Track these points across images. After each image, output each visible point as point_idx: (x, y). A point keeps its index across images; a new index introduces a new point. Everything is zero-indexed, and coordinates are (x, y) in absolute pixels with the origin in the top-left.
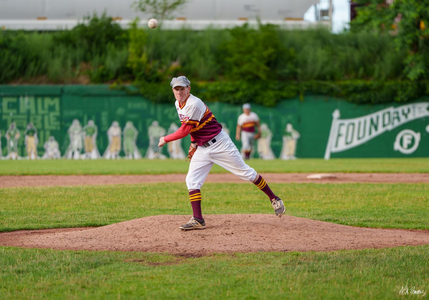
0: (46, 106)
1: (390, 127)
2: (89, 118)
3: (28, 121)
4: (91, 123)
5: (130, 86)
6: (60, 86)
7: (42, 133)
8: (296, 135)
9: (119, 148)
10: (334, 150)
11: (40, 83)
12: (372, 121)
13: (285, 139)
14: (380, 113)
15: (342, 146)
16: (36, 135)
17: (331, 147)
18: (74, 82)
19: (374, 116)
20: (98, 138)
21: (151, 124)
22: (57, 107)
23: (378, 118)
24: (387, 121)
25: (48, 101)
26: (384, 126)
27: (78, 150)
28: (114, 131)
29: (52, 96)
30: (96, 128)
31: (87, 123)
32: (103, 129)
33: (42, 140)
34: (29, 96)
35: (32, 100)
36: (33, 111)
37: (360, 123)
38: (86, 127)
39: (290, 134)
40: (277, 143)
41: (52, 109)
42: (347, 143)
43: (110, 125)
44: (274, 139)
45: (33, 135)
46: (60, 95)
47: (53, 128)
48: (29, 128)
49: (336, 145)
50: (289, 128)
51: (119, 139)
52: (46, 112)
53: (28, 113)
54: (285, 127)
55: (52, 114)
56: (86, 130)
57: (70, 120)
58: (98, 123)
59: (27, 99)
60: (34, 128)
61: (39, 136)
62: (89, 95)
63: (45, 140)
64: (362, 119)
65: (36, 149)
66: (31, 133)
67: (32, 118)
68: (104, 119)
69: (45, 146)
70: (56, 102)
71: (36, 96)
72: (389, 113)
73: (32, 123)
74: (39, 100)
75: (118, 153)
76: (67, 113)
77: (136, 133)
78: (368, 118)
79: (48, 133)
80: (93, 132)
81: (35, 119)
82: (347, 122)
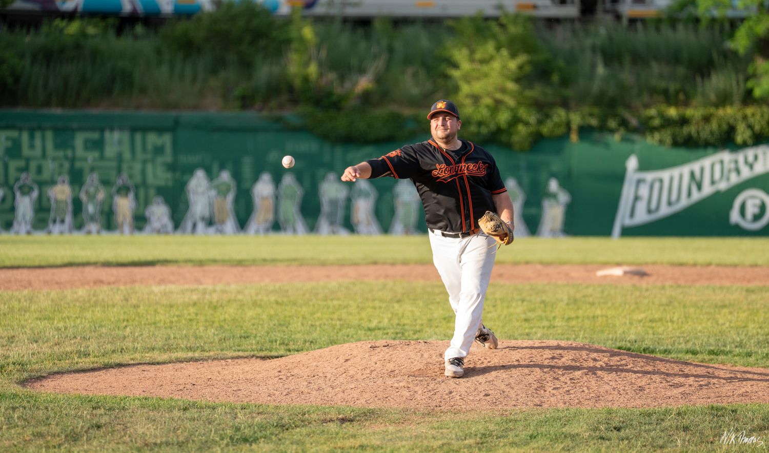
0: (149, 147)
1: (723, 186)
2: (222, 167)
3: (119, 171)
4: (225, 176)
5: (291, 115)
6: (173, 114)
7: (142, 192)
8: (564, 198)
9: (271, 217)
10: (628, 222)
11: (139, 107)
12: (692, 175)
13: (547, 204)
14: (707, 162)
15: (641, 217)
16: (131, 196)
17: (623, 218)
18: (195, 108)
19: (696, 166)
20: (236, 201)
21: (324, 178)
22: (168, 149)
23: (702, 170)
24: (717, 175)
25: (153, 139)
26: (713, 182)
27: (203, 219)
28: (263, 188)
29: (160, 130)
30: (233, 184)
31: (218, 176)
32: (246, 185)
33: (143, 203)
34: (121, 128)
35: (126, 136)
36: (127, 155)
37: (671, 179)
38: (216, 182)
39: (554, 196)
40: (533, 211)
41: (159, 150)
42: (649, 211)
43: (256, 178)
44: (527, 204)
45: (126, 195)
46: (174, 127)
47: (162, 183)
48: (120, 182)
49: (632, 214)
50: (553, 185)
51: (270, 203)
52: (149, 156)
53: (120, 158)
54: (546, 184)
55: (160, 160)
56: (217, 188)
57: (190, 171)
58: (237, 176)
59: (116, 135)
60: (129, 183)
61: (137, 197)
62: (222, 129)
63: (147, 203)
64: (675, 172)
65: (133, 218)
66: (124, 190)
67: (125, 166)
68: (247, 170)
69: (147, 214)
70: (166, 140)
71: (133, 130)
72: (722, 162)
73: (125, 175)
74: (138, 137)
75: (268, 225)
76: (184, 159)
77: (298, 191)
78: (685, 170)
79: (152, 192)
80: (228, 190)
81: (131, 168)
82: (649, 176)
